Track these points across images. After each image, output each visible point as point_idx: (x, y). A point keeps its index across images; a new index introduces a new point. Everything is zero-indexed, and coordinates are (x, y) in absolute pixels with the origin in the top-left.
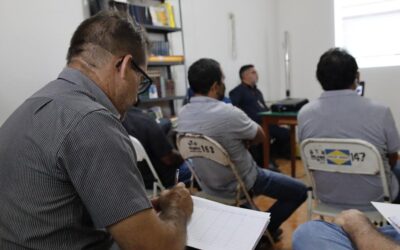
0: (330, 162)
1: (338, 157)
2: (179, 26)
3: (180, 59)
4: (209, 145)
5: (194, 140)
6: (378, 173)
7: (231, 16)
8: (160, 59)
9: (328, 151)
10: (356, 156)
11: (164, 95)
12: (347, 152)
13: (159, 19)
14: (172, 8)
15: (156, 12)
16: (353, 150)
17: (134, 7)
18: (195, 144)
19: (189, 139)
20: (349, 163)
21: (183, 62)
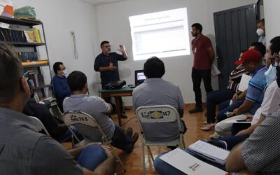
0: (152, 118)
1: (156, 115)
2: (43, 42)
3: (46, 62)
4: (84, 116)
5: (74, 115)
6: (177, 120)
7: (73, 34)
8: (34, 63)
9: (151, 112)
10: (165, 113)
11: (38, 85)
12: (161, 112)
13: (30, 38)
14: (39, 30)
15: (29, 34)
16: (164, 111)
17: (14, 31)
18: (75, 117)
19: (70, 115)
20: (162, 117)
21: (48, 64)
